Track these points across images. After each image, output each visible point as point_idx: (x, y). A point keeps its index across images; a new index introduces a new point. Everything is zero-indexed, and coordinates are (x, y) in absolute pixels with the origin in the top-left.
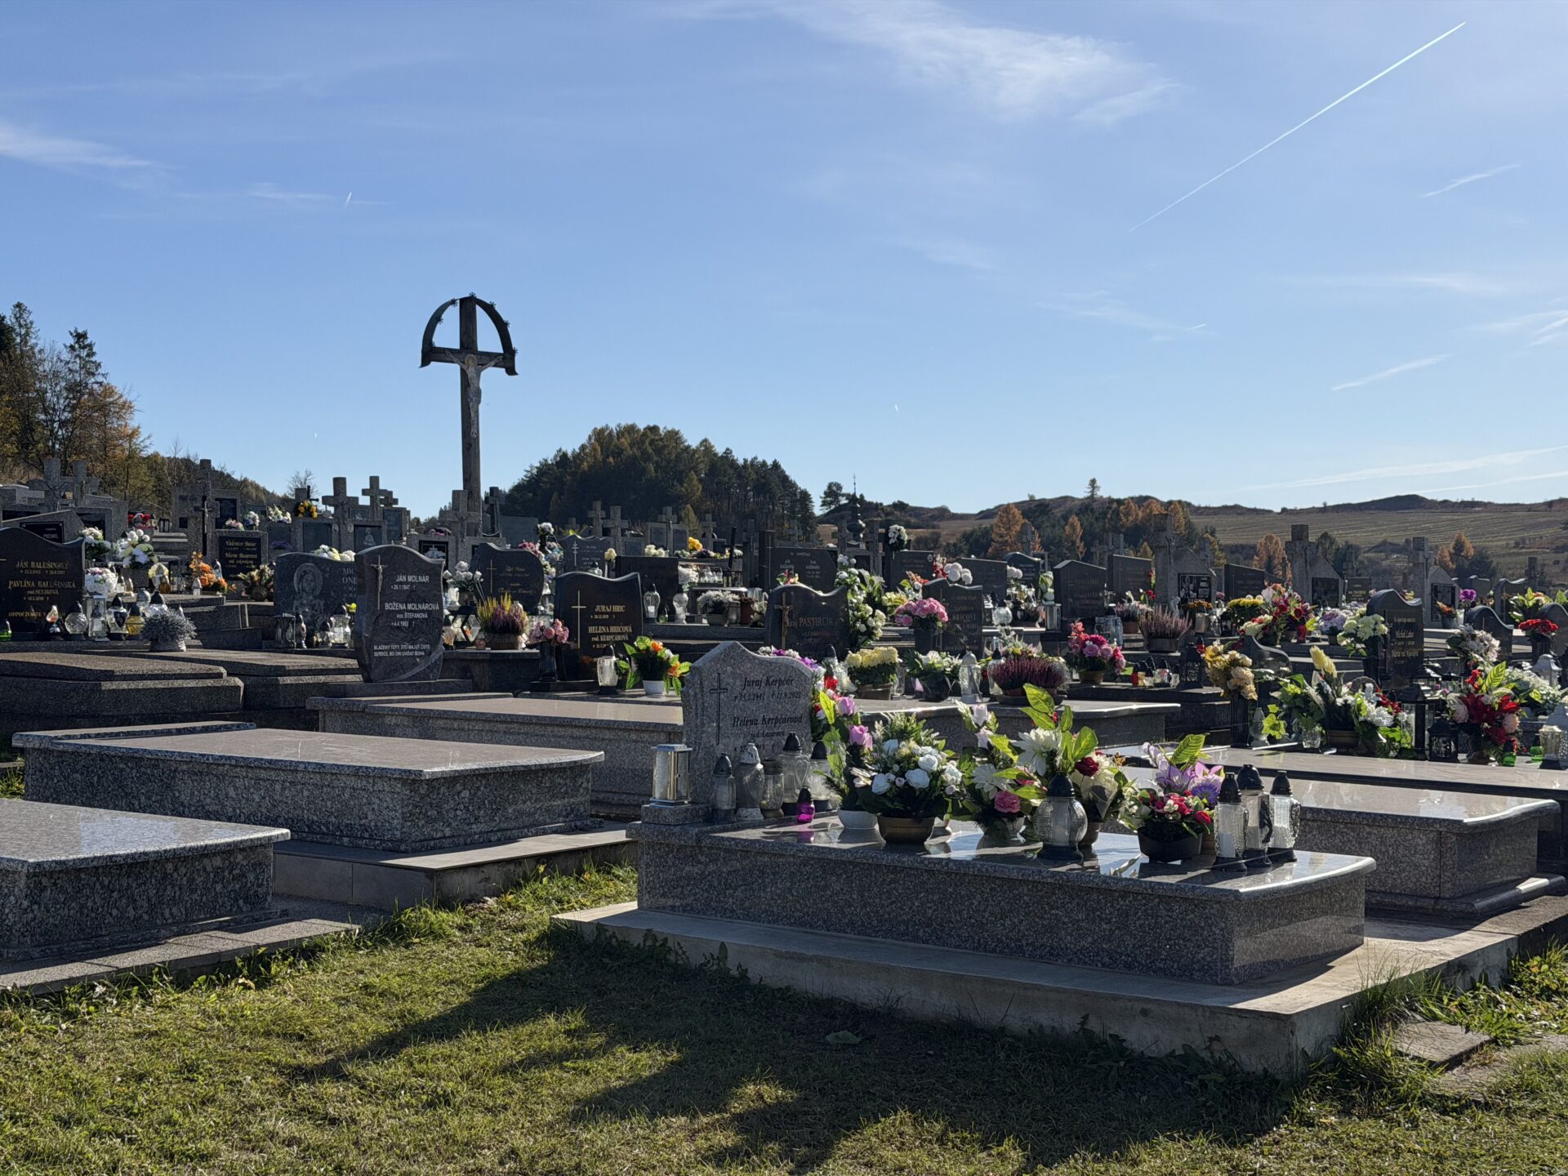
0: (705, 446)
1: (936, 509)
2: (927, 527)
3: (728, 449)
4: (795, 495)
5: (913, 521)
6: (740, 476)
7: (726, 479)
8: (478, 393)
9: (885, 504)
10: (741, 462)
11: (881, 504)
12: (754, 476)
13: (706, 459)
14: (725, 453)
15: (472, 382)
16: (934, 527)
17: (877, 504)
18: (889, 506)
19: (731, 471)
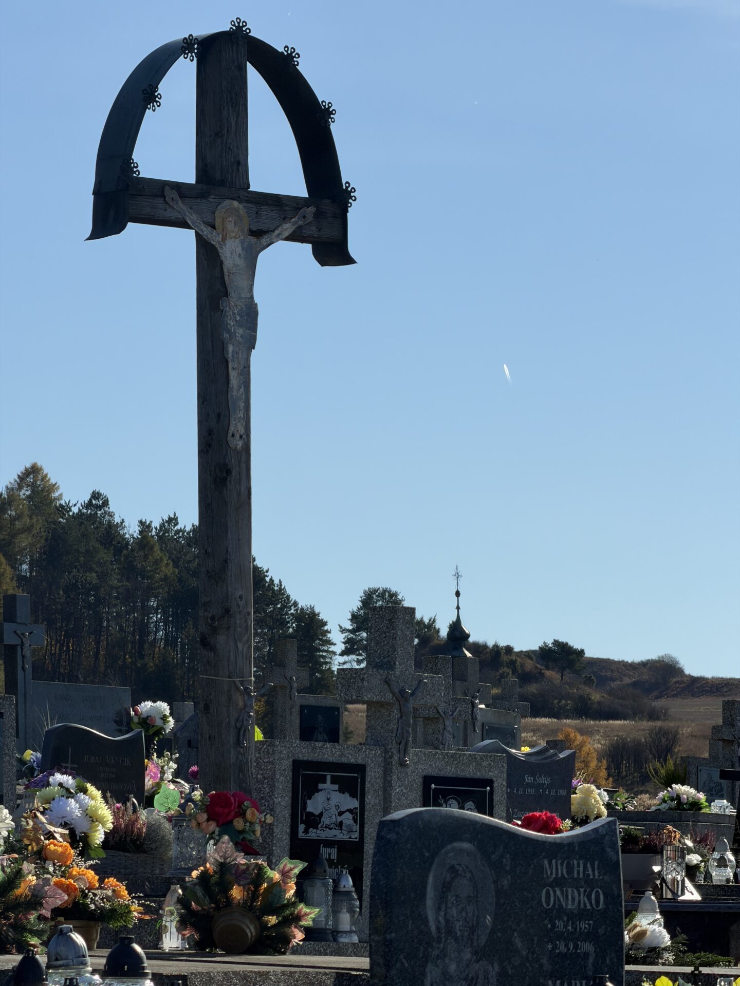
0: (33, 486)
1: (644, 664)
2: (635, 713)
3: (96, 495)
4: (283, 624)
5: (596, 696)
6: (130, 569)
7: (92, 577)
8: (251, 314)
9: (517, 649)
10: (132, 530)
11: (509, 649)
12: (168, 569)
13: (39, 523)
14: (89, 505)
15: (235, 282)
16: (653, 715)
17: (497, 650)
18: (529, 654)
19: (105, 555)
